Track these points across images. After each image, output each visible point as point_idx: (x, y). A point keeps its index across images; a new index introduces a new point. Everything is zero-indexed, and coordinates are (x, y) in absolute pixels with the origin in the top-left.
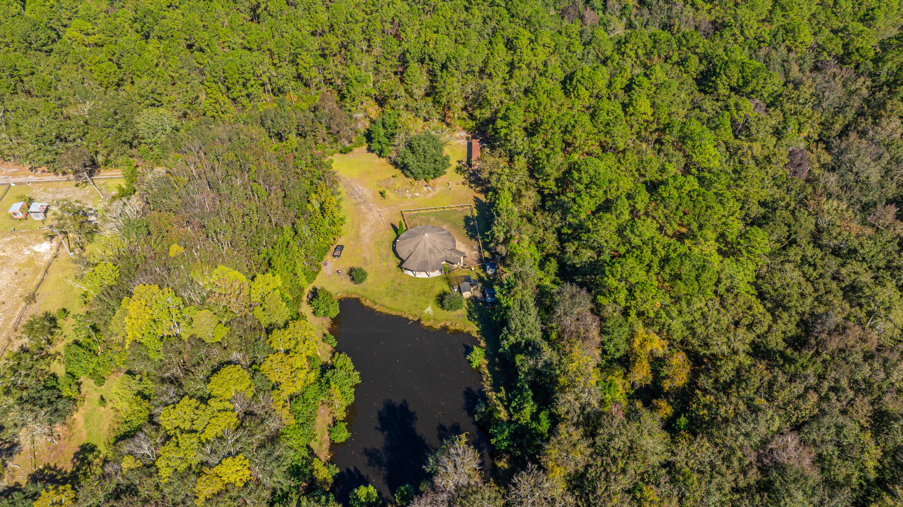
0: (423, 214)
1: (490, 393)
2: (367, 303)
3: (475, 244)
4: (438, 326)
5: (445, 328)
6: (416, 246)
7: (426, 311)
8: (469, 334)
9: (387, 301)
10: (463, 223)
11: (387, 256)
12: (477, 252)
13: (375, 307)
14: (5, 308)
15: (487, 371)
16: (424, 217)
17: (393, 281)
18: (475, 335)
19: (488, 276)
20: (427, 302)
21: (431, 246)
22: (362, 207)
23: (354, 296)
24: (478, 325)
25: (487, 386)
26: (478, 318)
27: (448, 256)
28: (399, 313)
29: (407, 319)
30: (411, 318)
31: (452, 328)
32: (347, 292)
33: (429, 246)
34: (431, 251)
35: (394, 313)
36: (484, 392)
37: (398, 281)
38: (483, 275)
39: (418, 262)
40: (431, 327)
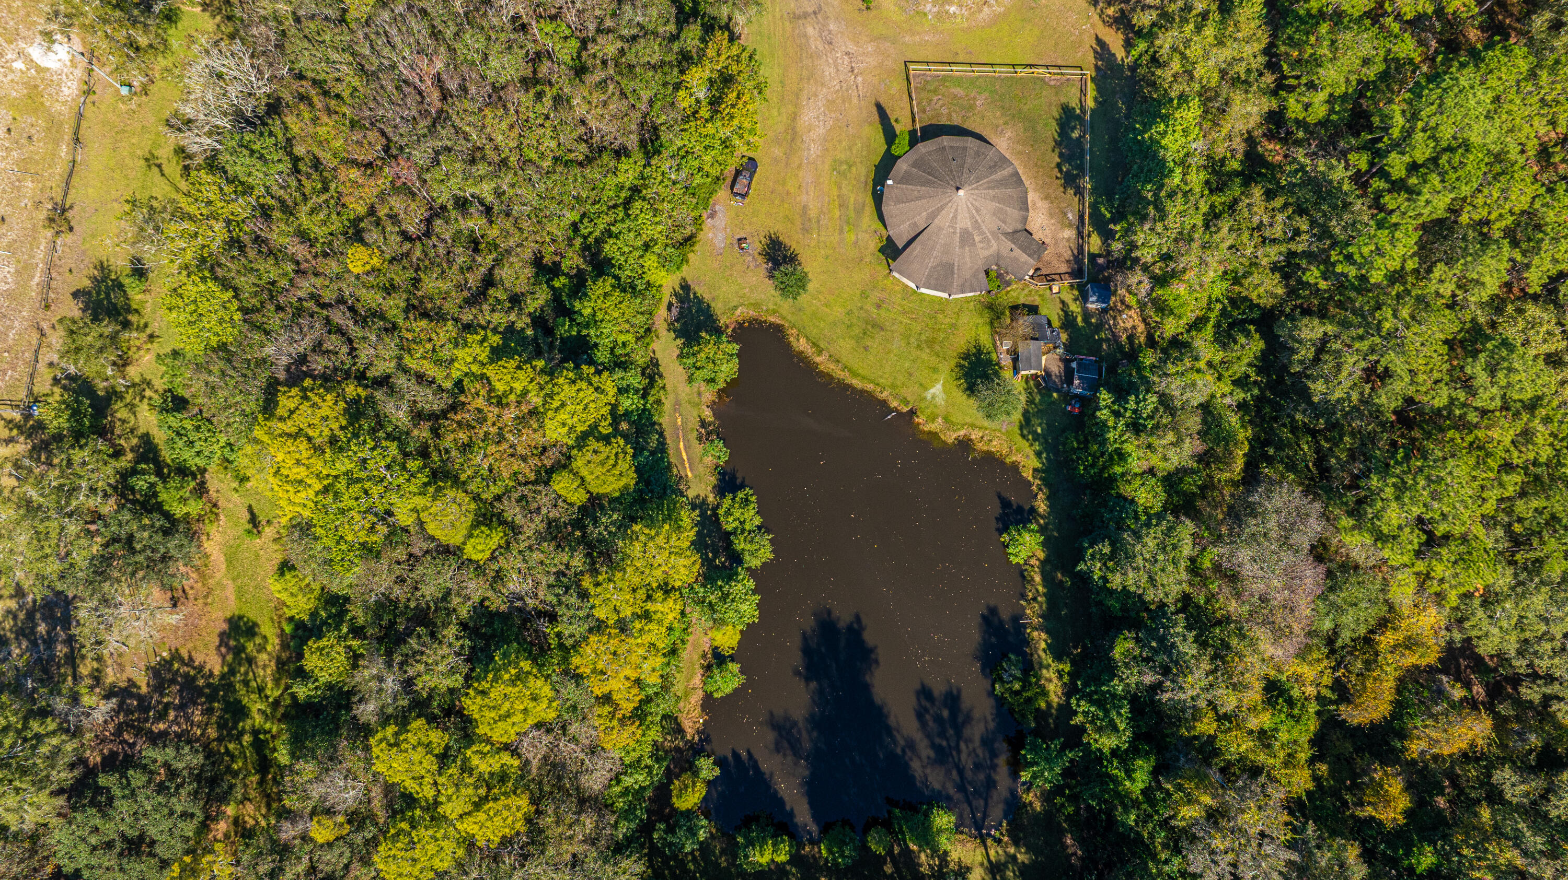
0: (959, 81)
1: (1035, 634)
2: (802, 345)
3: (1072, 205)
4: (950, 437)
5: (965, 444)
6: (933, 216)
7: (929, 395)
8: (1015, 468)
9: (844, 347)
10: (1051, 129)
11: (859, 212)
12: (1070, 233)
13: (818, 359)
14: (12, 236)
15: (1038, 579)
16: (960, 91)
17: (864, 295)
18: (1027, 474)
19: (1087, 315)
20: (935, 370)
21: (968, 224)
22: (810, 30)
23: (772, 319)
24: (1038, 454)
25: (1033, 613)
26: (1043, 435)
27: (1005, 252)
28: (870, 387)
29: (884, 403)
30: (894, 404)
31: (981, 446)
32: (756, 305)
33: (964, 222)
34: (966, 238)
35: (857, 383)
36: (1024, 626)
37: (875, 296)
38: (1075, 308)
39: (931, 263)
40: (934, 435)
